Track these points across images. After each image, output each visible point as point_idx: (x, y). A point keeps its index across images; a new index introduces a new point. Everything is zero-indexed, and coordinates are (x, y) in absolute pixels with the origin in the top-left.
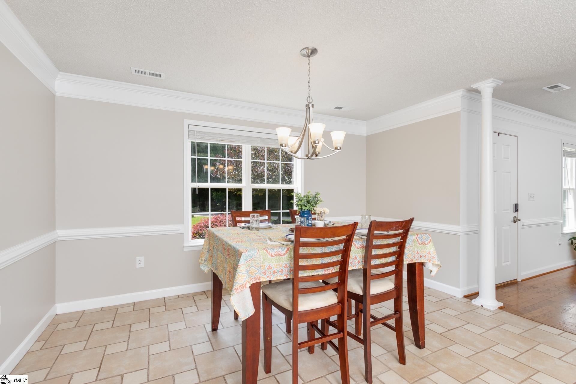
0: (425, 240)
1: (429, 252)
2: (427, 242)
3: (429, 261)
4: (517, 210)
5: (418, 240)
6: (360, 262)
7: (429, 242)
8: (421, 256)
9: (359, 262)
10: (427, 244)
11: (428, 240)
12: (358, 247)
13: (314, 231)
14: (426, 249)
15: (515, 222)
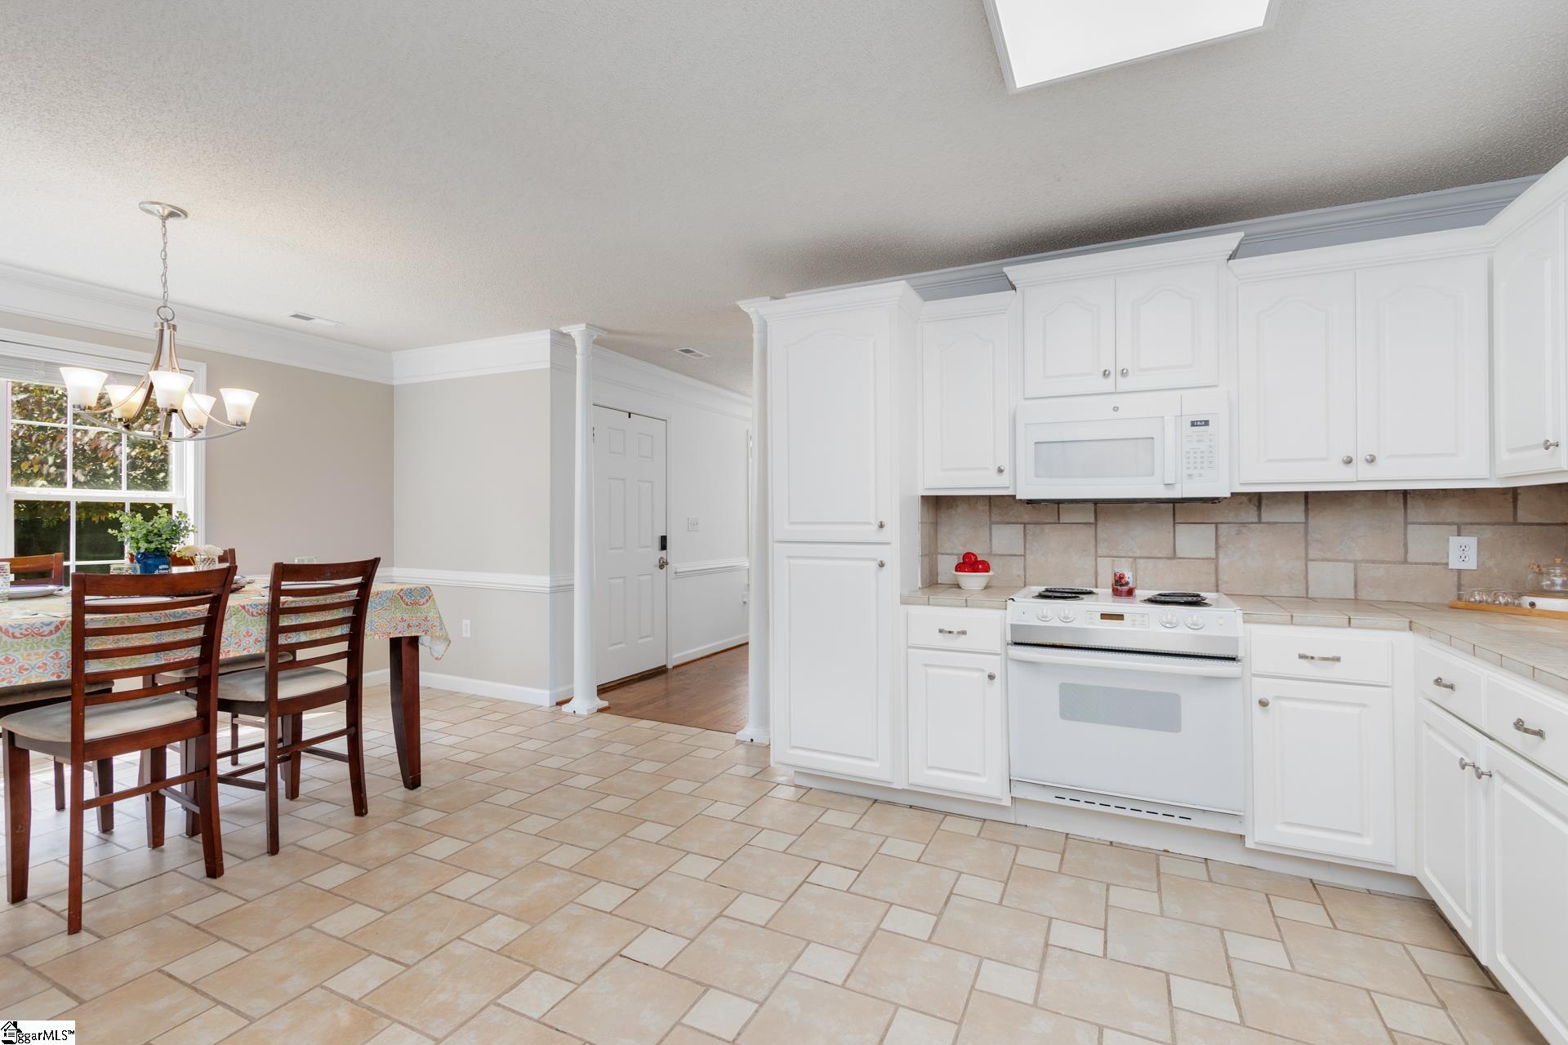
0: (418, 598)
1: (426, 618)
2: (422, 601)
3: (426, 633)
4: (664, 547)
5: (402, 598)
6: (259, 641)
7: (427, 601)
8: (409, 626)
9: (257, 641)
10: (424, 604)
11: (425, 596)
12: (255, 613)
13: (119, 583)
14: (421, 613)
15: (661, 567)
